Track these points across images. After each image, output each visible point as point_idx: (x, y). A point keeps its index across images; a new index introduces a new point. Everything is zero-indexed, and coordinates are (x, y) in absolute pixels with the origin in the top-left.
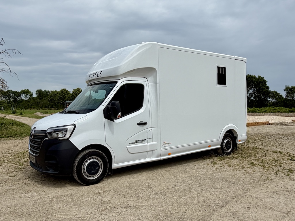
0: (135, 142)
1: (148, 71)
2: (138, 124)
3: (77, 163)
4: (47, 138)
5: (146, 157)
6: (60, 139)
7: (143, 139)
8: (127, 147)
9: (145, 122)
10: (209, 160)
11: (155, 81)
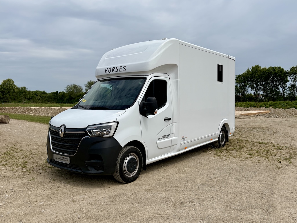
0: (162, 137)
1: (171, 67)
2: (165, 120)
3: (119, 161)
4: (88, 136)
5: (169, 151)
6: (104, 136)
7: (168, 134)
8: (157, 142)
9: (169, 117)
10: (210, 152)
11: (177, 77)
